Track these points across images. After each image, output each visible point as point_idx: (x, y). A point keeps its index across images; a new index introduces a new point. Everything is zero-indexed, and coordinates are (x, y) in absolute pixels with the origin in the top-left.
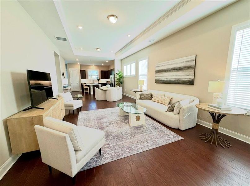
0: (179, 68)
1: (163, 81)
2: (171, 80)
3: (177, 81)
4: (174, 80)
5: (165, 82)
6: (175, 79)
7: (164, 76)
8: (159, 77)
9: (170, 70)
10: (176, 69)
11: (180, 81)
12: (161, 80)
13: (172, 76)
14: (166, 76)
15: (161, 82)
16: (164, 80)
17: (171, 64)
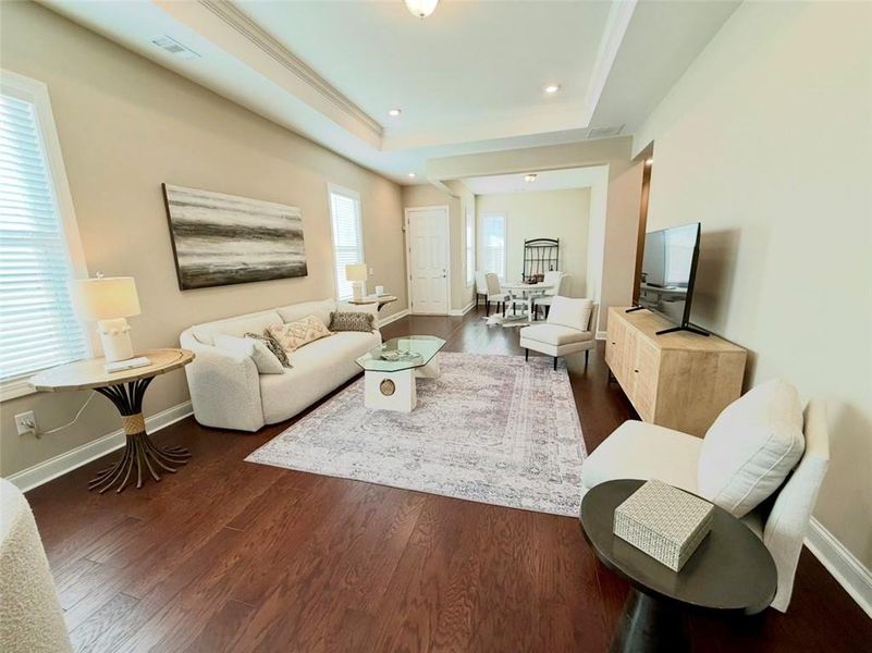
0: (276, 230)
1: (226, 275)
2: (261, 267)
3: (277, 269)
4: (268, 267)
5: (238, 277)
6: (270, 263)
7: (231, 254)
8: (199, 255)
9: (249, 234)
10: (269, 234)
11: (283, 270)
12: (220, 272)
13: (260, 254)
14: (238, 255)
15: (222, 281)
16: (231, 271)
17: (252, 214)
